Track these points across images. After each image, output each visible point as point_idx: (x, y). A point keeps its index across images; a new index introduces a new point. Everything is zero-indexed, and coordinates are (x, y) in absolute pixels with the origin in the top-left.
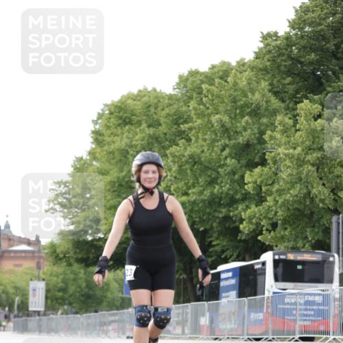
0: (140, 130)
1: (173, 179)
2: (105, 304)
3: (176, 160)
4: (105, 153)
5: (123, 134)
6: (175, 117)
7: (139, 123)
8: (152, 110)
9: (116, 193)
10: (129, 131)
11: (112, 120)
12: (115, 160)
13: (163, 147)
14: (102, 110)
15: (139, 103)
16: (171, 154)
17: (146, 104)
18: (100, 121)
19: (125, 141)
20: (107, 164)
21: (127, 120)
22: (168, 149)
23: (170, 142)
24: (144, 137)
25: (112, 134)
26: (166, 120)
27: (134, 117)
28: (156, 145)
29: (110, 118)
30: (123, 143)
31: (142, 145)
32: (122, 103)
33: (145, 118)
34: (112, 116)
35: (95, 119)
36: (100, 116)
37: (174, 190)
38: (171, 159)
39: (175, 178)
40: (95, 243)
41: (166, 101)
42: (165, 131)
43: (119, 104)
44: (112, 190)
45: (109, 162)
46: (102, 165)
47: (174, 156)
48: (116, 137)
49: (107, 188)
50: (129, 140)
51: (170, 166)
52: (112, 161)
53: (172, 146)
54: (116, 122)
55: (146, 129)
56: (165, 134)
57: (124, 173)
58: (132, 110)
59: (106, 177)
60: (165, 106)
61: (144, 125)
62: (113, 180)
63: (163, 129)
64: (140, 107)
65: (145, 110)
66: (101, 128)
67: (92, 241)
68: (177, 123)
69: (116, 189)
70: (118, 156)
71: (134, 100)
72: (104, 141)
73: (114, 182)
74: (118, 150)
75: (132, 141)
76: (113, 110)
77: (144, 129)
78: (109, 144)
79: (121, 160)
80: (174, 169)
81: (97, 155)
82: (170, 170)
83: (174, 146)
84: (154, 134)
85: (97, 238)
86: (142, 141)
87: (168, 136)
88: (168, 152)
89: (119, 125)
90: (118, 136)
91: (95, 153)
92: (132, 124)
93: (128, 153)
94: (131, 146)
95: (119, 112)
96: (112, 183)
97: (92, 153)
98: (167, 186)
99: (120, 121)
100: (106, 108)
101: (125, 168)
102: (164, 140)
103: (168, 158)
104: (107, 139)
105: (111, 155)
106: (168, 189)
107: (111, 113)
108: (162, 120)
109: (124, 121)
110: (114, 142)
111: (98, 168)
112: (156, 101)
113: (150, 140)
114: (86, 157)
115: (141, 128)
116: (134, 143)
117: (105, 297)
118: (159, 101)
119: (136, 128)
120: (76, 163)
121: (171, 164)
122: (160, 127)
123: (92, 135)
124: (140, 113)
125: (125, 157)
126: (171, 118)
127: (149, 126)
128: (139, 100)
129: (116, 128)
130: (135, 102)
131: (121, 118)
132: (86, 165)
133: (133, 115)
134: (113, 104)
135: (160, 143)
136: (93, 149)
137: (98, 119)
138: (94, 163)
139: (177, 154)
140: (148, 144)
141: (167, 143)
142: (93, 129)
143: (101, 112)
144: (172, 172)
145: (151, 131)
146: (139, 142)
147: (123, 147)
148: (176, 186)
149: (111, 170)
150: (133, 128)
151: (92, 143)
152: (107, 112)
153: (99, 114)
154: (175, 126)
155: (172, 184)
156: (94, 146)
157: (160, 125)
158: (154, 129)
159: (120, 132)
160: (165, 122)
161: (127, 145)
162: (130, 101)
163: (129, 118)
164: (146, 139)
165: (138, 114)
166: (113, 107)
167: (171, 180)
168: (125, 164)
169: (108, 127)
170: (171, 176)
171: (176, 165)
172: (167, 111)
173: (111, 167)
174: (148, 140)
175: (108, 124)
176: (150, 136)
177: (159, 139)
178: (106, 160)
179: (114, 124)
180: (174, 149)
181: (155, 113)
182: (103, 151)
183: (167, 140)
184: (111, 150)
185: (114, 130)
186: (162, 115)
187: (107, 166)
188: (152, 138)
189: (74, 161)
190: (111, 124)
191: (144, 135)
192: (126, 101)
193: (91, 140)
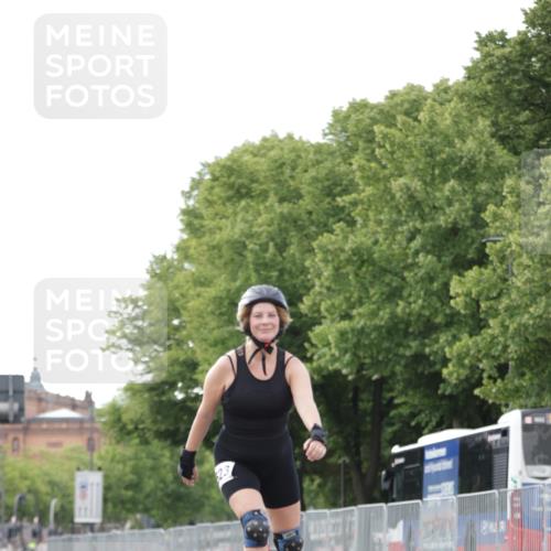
0: (266, 207)
1: (325, 291)
2: (207, 509)
3: (330, 258)
4: (205, 248)
5: (235, 214)
6: (326, 183)
7: (264, 195)
8: (288, 171)
9: (226, 317)
10: (246, 210)
11: (217, 190)
12: (223, 261)
13: (306, 235)
14: (200, 173)
15: (263, 160)
16: (321, 248)
17: (276, 161)
18: (195, 193)
19: (240, 226)
20: (209, 266)
21: (244, 191)
22: (315, 240)
23: (317, 226)
24: (272, 219)
25: (217, 214)
26: (310, 189)
27: (254, 185)
28: (293, 233)
29: (212, 188)
30: (237, 230)
31: (269, 233)
32: (235, 161)
33: (273, 186)
34: (216, 183)
35: (187, 189)
36: (196, 184)
37: (327, 310)
38: (320, 257)
39: (329, 289)
40: (189, 404)
41: (311, 156)
42: (309, 208)
43: (229, 163)
44: (217, 312)
45: (213, 263)
46: (201, 268)
47: (326, 251)
48: (224, 220)
49: (209, 309)
50: (247, 225)
51: (319, 268)
52: (217, 262)
53: (322, 235)
54: (223, 195)
55: (276, 205)
56: (310, 213)
57: (238, 283)
58: (252, 173)
59: (208, 289)
60: (310, 164)
61: (272, 199)
62: (219, 294)
63: (306, 203)
64: (265, 167)
65: (274, 173)
66: (197, 205)
67: (184, 401)
68: (330, 193)
69: (224, 310)
70: (227, 253)
71: (255, 156)
72: (202, 226)
73: (221, 298)
74: (227, 242)
75: (251, 227)
76: (217, 174)
77: (272, 206)
78: (212, 232)
79: (232, 260)
80: (326, 274)
81: (192, 251)
82: (319, 276)
83: (325, 234)
84: (290, 214)
85: (193, 396)
86: (269, 226)
87: (314, 217)
88: (315, 244)
89: (229, 199)
90: (227, 218)
91: (188, 248)
92: (252, 197)
93: (245, 246)
94: (251, 236)
95: (229, 177)
96: (218, 301)
97: (182, 249)
98: (314, 304)
99: (231, 193)
100: (206, 171)
101: (240, 274)
102: (307, 223)
103: (315, 255)
104: (208, 223)
105: (216, 251)
106: (315, 308)
107: (215, 179)
108: (305, 189)
109: (238, 191)
110: (220, 229)
111: (193, 274)
112: (293, 156)
113: (283, 225)
114: (171, 255)
115: (267, 204)
116: (255, 229)
117: (208, 498)
118: (299, 157)
119: (258, 203)
120: (155, 266)
121: (321, 265)
122: (301, 202)
123: (181, 217)
124: (266, 177)
125: (241, 255)
126: (320, 185)
127: (282, 200)
128: (264, 155)
129: (224, 204)
130: (256, 159)
131: (231, 186)
132: (171, 270)
133: (253, 181)
134: (217, 163)
135: (301, 228)
136: (183, 241)
137: (192, 189)
138: (186, 265)
139: (330, 247)
140: (280, 230)
141: (313, 229)
142: (184, 207)
143: (197, 177)
144: (323, 278)
145: (286, 208)
146: (265, 227)
147: (236, 237)
148: (329, 302)
149: (215, 277)
150: (252, 204)
151: (182, 231)
152: (208, 177)
153: (193, 180)
154: (328, 200)
155: (322, 300)
156: (185, 236)
157: (300, 197)
158: (291, 205)
159: (230, 211)
160: (309, 193)
161: (243, 233)
162: (247, 158)
163: (246, 187)
164: (276, 222)
165: (262, 179)
166: (218, 169)
167: (320, 293)
168: (240, 266)
169: (210, 203)
170: (321, 286)
171: (330, 267)
172: (312, 172)
173: (216, 272)
174: (279, 225)
175: (209, 197)
176: (283, 217)
177: (300, 223)
178: (208, 260)
179: (220, 198)
180: (325, 239)
181: (292, 177)
182: (201, 245)
183: (312, 223)
184: (215, 243)
185: (219, 208)
186: (304, 181)
187: (209, 271)
188: (287, 221)
189: (151, 263)
190: (215, 198)
191: (273, 215)
192: (241, 157)
193: (181, 226)
